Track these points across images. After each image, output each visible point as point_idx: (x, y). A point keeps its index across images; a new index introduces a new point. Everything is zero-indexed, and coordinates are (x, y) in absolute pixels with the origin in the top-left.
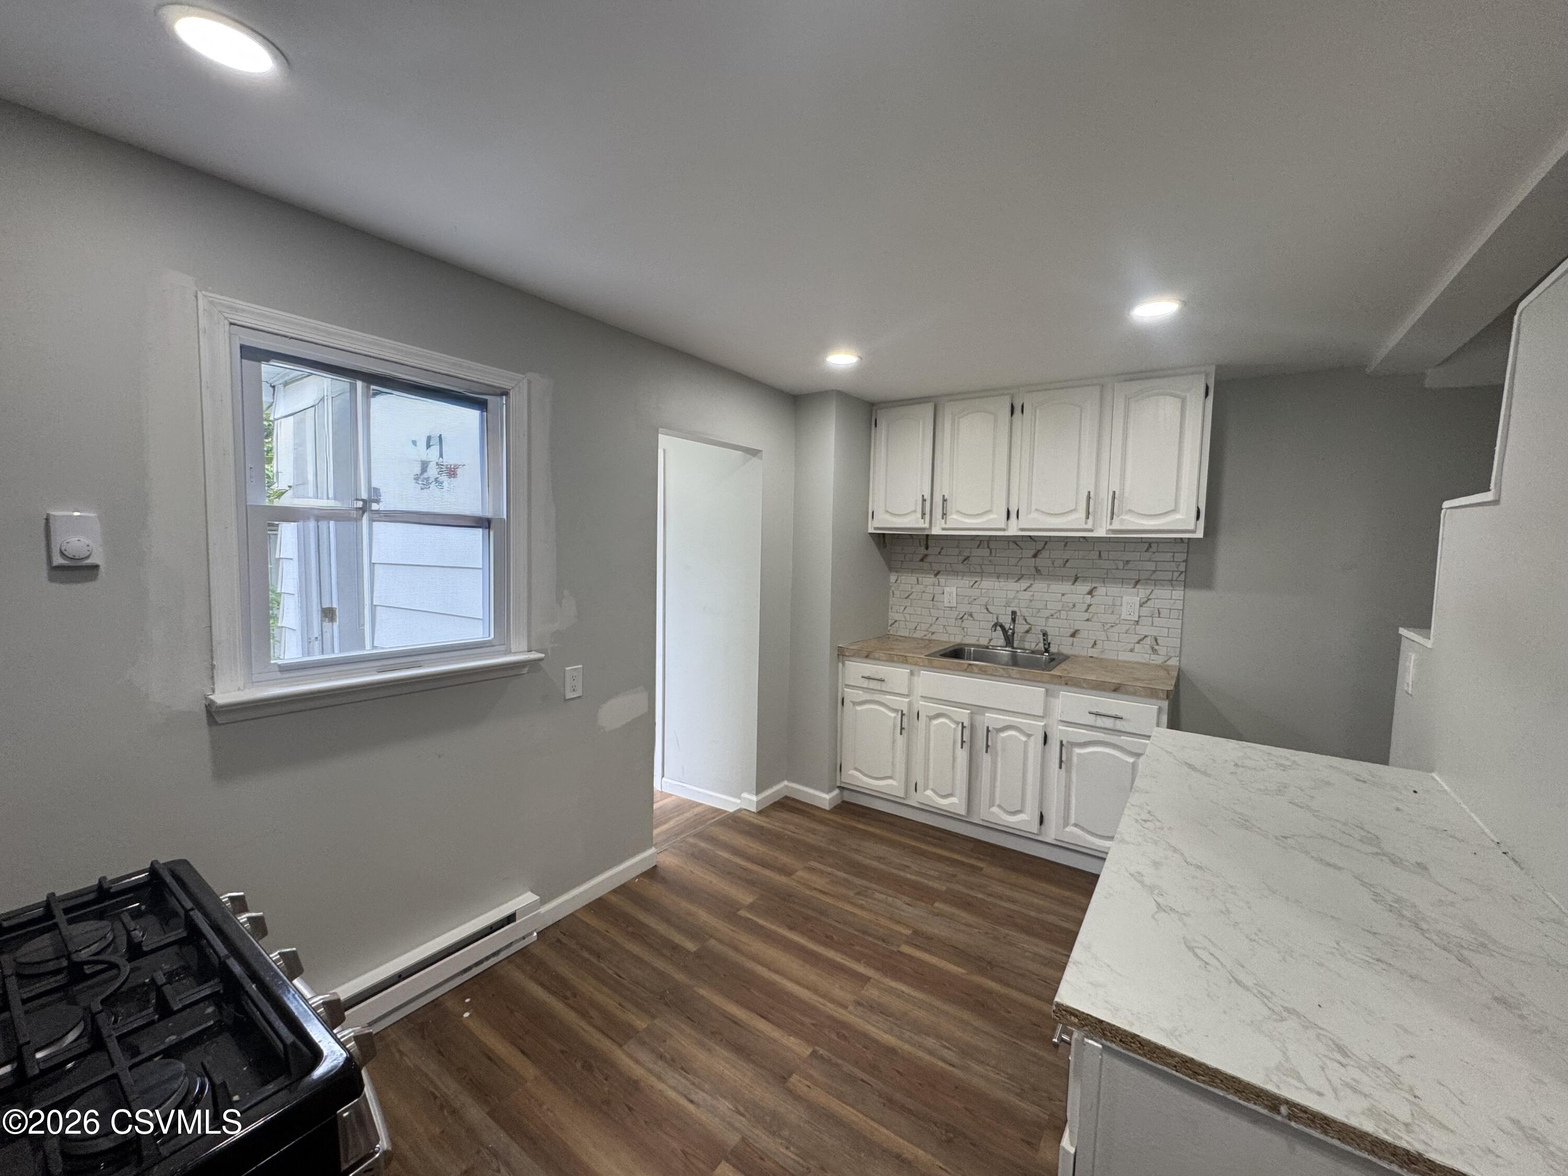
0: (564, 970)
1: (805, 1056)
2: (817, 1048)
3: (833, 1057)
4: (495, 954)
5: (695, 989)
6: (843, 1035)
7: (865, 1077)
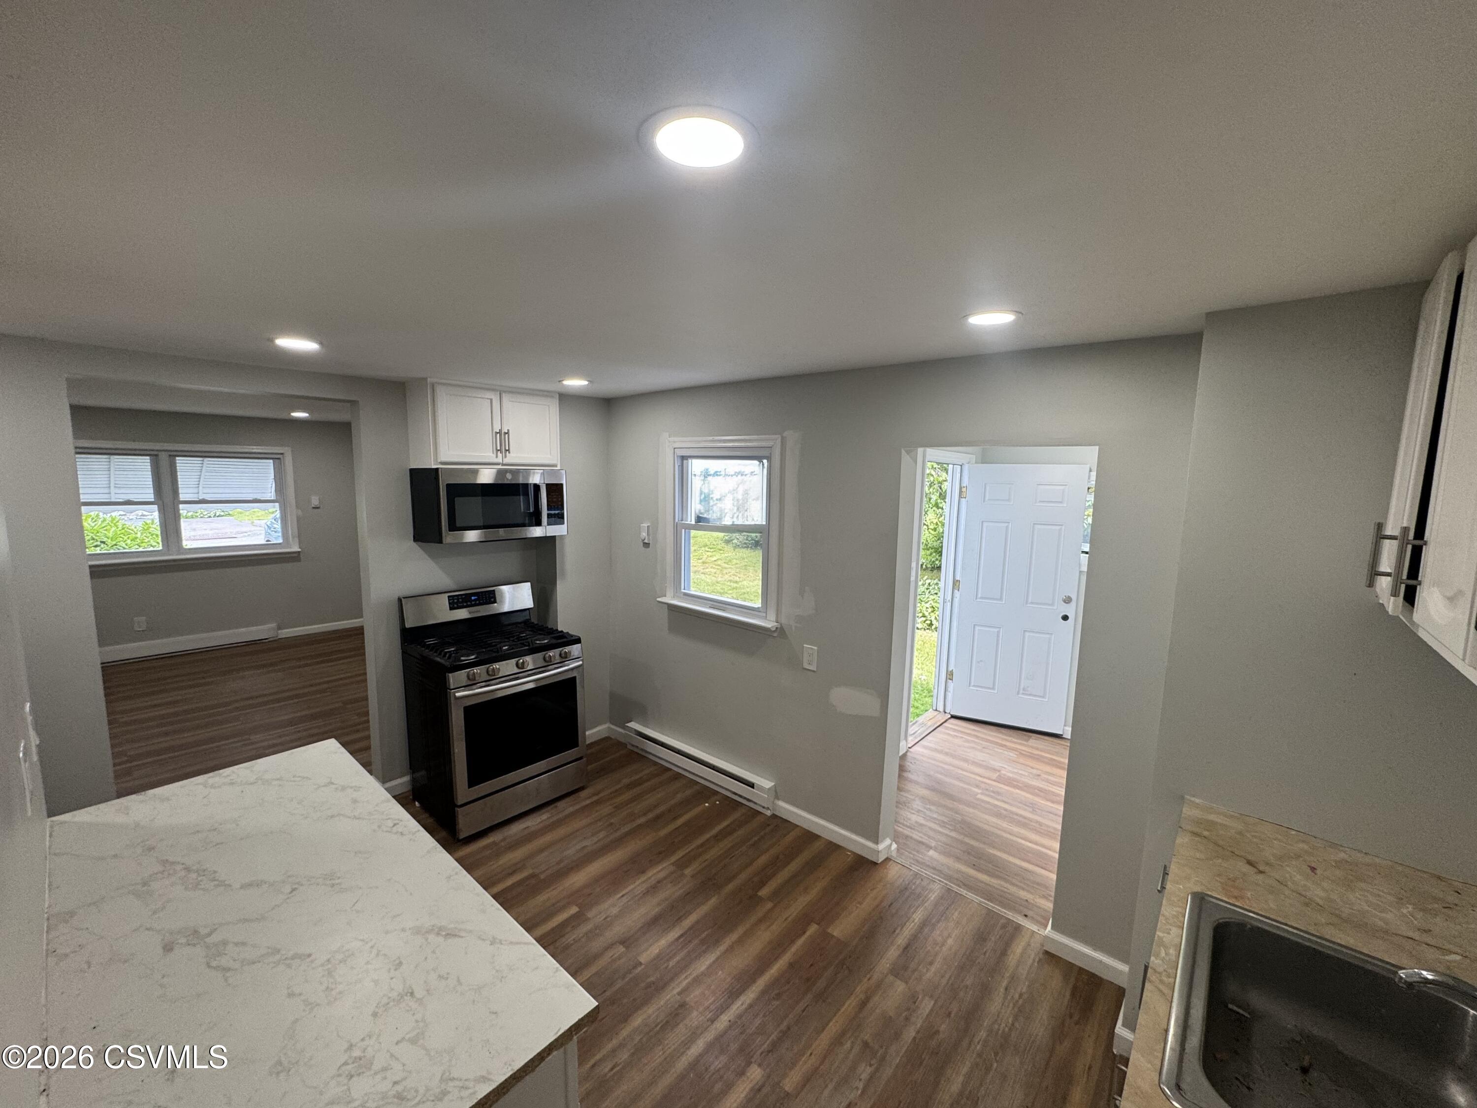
0: (740, 832)
1: (638, 958)
2: (643, 967)
3: (631, 976)
4: (749, 800)
5: (716, 897)
6: (650, 987)
7: (608, 994)
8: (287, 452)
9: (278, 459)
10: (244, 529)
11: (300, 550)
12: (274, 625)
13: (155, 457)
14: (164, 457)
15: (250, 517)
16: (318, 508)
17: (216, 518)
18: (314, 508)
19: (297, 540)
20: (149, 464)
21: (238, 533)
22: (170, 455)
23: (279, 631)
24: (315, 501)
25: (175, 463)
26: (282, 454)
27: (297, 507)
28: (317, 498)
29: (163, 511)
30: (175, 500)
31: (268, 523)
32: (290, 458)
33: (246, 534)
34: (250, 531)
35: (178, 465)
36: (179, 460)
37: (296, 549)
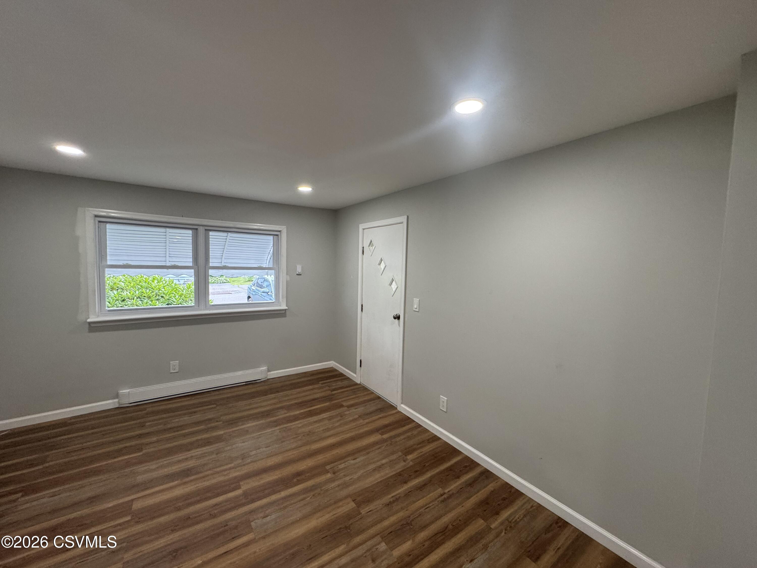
8: (283, 229)
9: (276, 235)
10: (235, 289)
11: (287, 308)
12: (265, 368)
13: (195, 230)
14: (201, 230)
15: (237, 284)
16: (300, 275)
17: (223, 284)
18: (297, 274)
19: (285, 300)
20: (191, 238)
21: (232, 291)
22: (206, 230)
23: (269, 373)
24: (299, 269)
25: (209, 235)
26: (280, 231)
27: (287, 274)
28: (300, 266)
29: (197, 275)
30: (207, 266)
31: (249, 287)
32: (285, 234)
33: (236, 292)
34: (238, 290)
35: (210, 239)
36: (211, 233)
37: (284, 307)
